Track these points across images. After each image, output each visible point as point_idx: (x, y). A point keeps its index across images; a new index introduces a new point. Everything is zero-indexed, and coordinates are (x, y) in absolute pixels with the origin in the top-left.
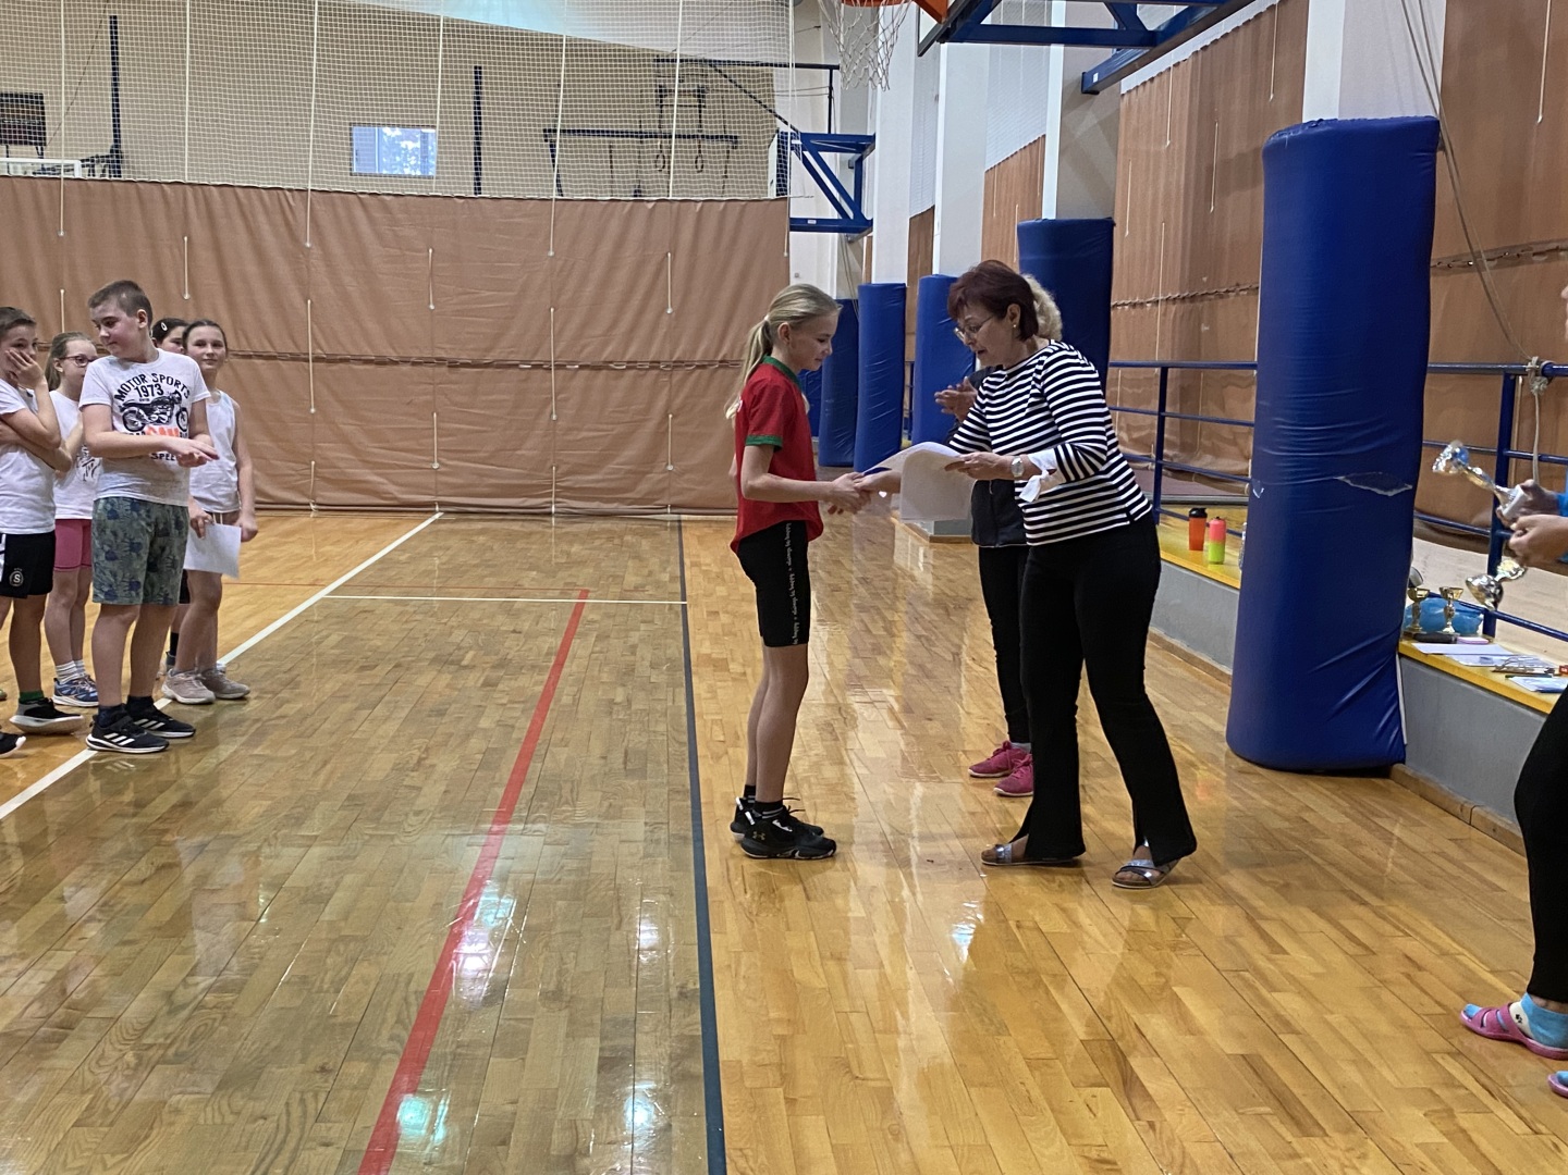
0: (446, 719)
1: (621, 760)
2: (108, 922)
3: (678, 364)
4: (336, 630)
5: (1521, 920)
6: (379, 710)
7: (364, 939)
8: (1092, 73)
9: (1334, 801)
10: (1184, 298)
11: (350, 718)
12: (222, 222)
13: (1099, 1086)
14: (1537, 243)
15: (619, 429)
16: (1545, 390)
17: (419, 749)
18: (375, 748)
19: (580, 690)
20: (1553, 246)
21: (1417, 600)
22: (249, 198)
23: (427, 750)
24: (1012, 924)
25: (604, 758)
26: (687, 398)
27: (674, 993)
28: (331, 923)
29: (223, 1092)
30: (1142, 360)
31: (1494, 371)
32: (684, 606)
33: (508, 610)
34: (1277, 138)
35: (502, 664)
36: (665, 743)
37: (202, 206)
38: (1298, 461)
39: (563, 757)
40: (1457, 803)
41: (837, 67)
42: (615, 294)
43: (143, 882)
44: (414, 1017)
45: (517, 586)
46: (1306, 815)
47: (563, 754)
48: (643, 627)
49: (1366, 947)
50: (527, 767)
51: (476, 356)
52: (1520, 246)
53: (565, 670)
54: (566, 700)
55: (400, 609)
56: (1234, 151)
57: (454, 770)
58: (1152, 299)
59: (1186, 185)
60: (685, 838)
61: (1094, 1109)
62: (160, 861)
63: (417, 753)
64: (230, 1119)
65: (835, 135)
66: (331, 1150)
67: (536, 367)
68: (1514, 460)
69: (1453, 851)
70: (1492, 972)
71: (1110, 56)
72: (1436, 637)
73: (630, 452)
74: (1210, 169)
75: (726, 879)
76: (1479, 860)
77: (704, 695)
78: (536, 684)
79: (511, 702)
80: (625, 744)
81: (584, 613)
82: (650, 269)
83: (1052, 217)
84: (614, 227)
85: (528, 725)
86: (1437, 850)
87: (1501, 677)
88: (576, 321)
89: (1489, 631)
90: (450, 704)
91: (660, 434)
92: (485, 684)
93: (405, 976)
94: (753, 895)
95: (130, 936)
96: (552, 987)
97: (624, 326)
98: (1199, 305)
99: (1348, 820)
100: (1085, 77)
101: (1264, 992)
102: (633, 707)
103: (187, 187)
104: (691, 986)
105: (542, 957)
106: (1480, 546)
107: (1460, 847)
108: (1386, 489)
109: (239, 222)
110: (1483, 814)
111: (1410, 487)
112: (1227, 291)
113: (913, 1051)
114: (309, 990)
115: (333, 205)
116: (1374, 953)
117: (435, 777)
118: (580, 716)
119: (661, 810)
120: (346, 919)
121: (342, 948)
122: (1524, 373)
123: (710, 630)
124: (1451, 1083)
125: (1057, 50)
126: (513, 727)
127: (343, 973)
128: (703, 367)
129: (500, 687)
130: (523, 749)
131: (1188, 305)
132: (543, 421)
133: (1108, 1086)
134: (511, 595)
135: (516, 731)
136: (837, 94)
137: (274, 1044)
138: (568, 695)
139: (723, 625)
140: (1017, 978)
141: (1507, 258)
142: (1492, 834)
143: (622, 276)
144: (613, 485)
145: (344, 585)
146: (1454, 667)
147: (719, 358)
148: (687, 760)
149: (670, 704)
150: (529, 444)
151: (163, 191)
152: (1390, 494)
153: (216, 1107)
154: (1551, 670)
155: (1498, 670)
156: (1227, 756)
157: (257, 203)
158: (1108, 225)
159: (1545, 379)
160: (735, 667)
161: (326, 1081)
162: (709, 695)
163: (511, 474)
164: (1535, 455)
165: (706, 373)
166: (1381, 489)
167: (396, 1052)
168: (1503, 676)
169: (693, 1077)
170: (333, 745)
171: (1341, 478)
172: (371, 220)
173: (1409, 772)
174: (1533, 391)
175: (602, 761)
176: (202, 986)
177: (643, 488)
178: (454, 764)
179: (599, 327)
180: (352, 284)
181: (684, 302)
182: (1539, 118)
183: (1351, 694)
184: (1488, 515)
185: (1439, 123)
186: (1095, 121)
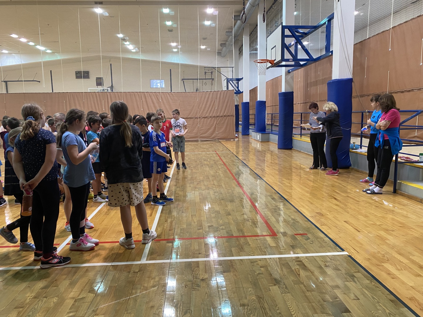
3: (218, 116)
6: (204, 167)
10: (304, 103)
12: (147, 98)
15: (209, 127)
20: (368, 94)
22: (151, 94)
26: (219, 122)
30: (297, 112)
31: (361, 112)
32: (232, 152)
33: (207, 154)
34: (329, 82)
35: (214, 160)
37: (144, 96)
41: (234, 67)
42: (208, 105)
45: (205, 151)
48: (229, 155)
51: (186, 117)
53: (223, 161)
59: (304, 86)
61: (333, 201)
63: (215, 171)
65: (234, 78)
67: (196, 118)
68: (364, 124)
71: (293, 68)
72: (355, 149)
73: (211, 131)
74: (308, 83)
79: (220, 165)
82: (213, 102)
83: (284, 92)
84: (207, 96)
88: (202, 111)
89: (361, 148)
90: (213, 165)
91: (215, 127)
97: (209, 111)
98: (306, 104)
100: (289, 71)
103: (142, 93)
106: (359, 137)
107: (363, 175)
109: (150, 97)
110: (365, 171)
111: (350, 129)
115: (164, 94)
122: (365, 112)
123: (239, 155)
127: (232, 192)
128: (222, 117)
129: (217, 163)
130: (228, 170)
132: (197, 126)
135: (225, 168)
141: (361, 96)
143: (209, 103)
144: (208, 136)
147: (224, 115)
150: (195, 130)
151: (138, 93)
152: (348, 130)
159: (368, 113)
161: (242, 201)
163: (192, 135)
166: (346, 129)
169: (284, 200)
172: (170, 96)
173: (352, 167)
174: (367, 115)
177: (213, 136)
179: (205, 112)
180: (167, 107)
181: (218, 106)
182: (366, 77)
183: (343, 157)
184: (360, 132)
185: (353, 79)
186: (290, 77)
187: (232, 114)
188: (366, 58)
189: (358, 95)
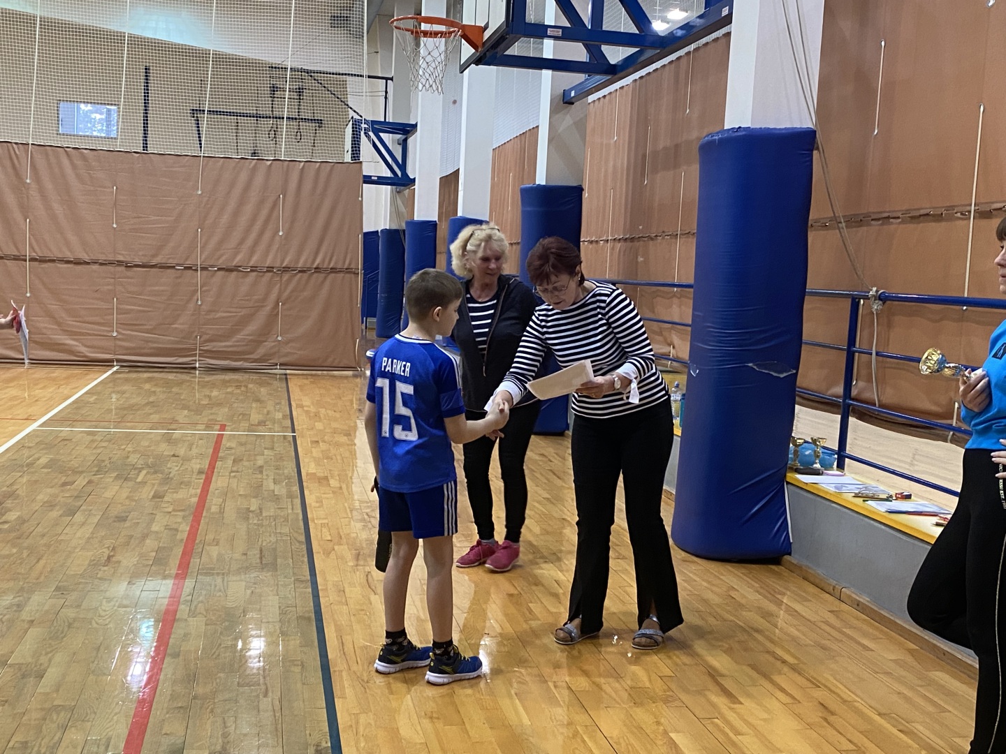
0: (127, 524)
1: (258, 556)
3: (286, 269)
4: (46, 453)
5: (888, 673)
6: (79, 517)
7: (72, 709)
8: (571, 90)
9: (748, 582)
10: (626, 239)
11: (56, 524)
14: (873, 213)
15: (244, 312)
16: (881, 310)
17: (108, 548)
18: (75, 548)
19: (224, 501)
20: (886, 215)
21: (796, 445)
23: (114, 549)
24: (551, 685)
25: (246, 554)
26: (292, 291)
28: (47, 693)
31: (847, 296)
32: (294, 437)
33: (169, 439)
34: (709, 138)
35: (167, 480)
36: (289, 542)
38: (722, 353)
39: (215, 554)
40: (831, 585)
41: (392, 79)
42: (243, 220)
45: (174, 421)
46: (733, 594)
47: (214, 551)
48: (266, 452)
49: (793, 698)
50: (189, 563)
51: (145, 260)
52: (862, 214)
53: (213, 485)
54: (214, 509)
55: (90, 438)
56: (661, 145)
57: (135, 565)
58: (604, 238)
59: (628, 165)
60: (309, 619)
63: (107, 552)
65: (389, 123)
67: (187, 268)
68: (857, 354)
69: (832, 619)
70: (880, 714)
71: (583, 80)
72: (809, 471)
73: (252, 327)
74: (644, 156)
75: (342, 652)
76: (851, 627)
77: (314, 504)
78: (192, 496)
79: (174, 510)
80: (260, 543)
81: (224, 441)
82: (268, 205)
83: (544, 183)
84: (243, 177)
85: (188, 529)
86: (823, 620)
87: (859, 501)
88: (216, 238)
89: (841, 466)
90: (130, 512)
91: (273, 316)
92: (154, 497)
93: (104, 740)
94: (363, 665)
96: (218, 748)
97: (250, 242)
98: (636, 244)
99: (760, 596)
100: (566, 93)
101: (733, 737)
102: (264, 515)
104: (324, 745)
105: (209, 721)
106: (835, 410)
107: (838, 617)
108: (779, 373)
110: (848, 592)
111: (795, 371)
112: (656, 236)
115: (47, 155)
116: (800, 702)
117: (121, 570)
118: (225, 521)
119: (290, 596)
120: (57, 691)
121: (55, 716)
122: (866, 298)
123: (315, 454)
125: (547, 74)
126: (177, 530)
127: (56, 738)
128: (303, 272)
129: (166, 499)
130: (185, 547)
131: (629, 244)
132: (191, 305)
134: (170, 427)
135: (179, 533)
136: (390, 96)
138: (216, 505)
139: (322, 451)
140: (561, 730)
141: (852, 222)
142: (855, 606)
143: (249, 209)
144: (239, 349)
145: (50, 419)
146: (827, 493)
147: (314, 266)
148: (306, 556)
149: (290, 511)
150: (181, 321)
154: (891, 496)
155: (856, 496)
158: (579, 190)
159: (881, 302)
160: (333, 483)
162: (318, 505)
163: (167, 341)
164: (874, 352)
165: (305, 276)
166: (775, 372)
168: (862, 499)
170: (45, 545)
171: (750, 365)
172: (74, 167)
173: (795, 562)
174: (873, 310)
175: (244, 557)
177: (261, 352)
178: (135, 560)
179: (232, 243)
180: (58, 209)
181: (291, 228)
182: (876, 132)
183: (756, 509)
184: (839, 390)
185: (815, 131)
186: (571, 122)
187: (350, 264)
188: (883, 43)
189: (837, 215)
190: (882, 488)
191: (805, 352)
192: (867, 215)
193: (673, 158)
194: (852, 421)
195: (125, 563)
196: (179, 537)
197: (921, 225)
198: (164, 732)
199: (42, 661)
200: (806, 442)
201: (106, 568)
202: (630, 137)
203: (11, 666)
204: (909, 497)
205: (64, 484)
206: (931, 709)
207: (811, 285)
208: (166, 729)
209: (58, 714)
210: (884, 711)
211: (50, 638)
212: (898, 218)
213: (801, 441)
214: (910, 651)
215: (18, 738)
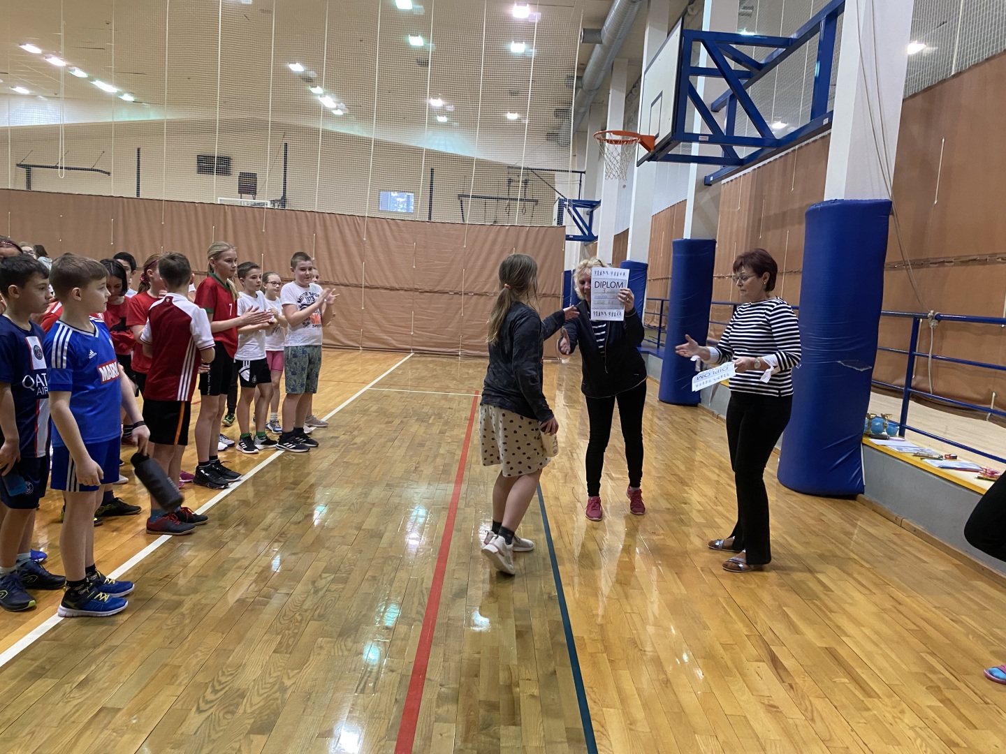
0: (425, 448)
2: (285, 542)
4: (375, 404)
5: (941, 580)
6: (397, 443)
8: (710, 176)
9: (832, 510)
11: (383, 446)
12: (329, 228)
13: (760, 661)
14: (933, 259)
16: (936, 326)
17: (415, 462)
18: (396, 461)
20: (942, 260)
21: (870, 419)
22: (341, 219)
23: (418, 463)
27: (545, 597)
28: (385, 548)
29: (341, 639)
30: (723, 301)
31: (910, 316)
33: (446, 398)
34: (814, 207)
35: (447, 423)
37: (322, 222)
38: (819, 353)
39: (478, 470)
40: (894, 516)
41: (584, 173)
42: (490, 263)
43: (299, 523)
44: (426, 601)
45: (448, 387)
46: (823, 518)
49: (870, 590)
50: (463, 475)
51: (431, 288)
52: (923, 259)
53: (473, 428)
55: (401, 395)
56: (772, 213)
57: (431, 474)
59: (748, 226)
61: (760, 674)
62: (306, 513)
63: (415, 465)
64: (346, 653)
65: (582, 201)
66: (394, 674)
67: (455, 293)
68: (917, 357)
69: (895, 539)
71: (719, 169)
72: (879, 437)
74: (760, 220)
75: (561, 537)
76: (910, 545)
78: (462, 434)
79: (452, 442)
83: (689, 238)
84: (491, 237)
85: (461, 454)
86: (889, 539)
87: (918, 459)
88: (472, 277)
89: (902, 434)
90: (427, 441)
92: (440, 432)
93: (420, 579)
94: (574, 546)
95: (295, 551)
99: (842, 521)
100: (706, 178)
101: (828, 613)
103: (317, 214)
104: (553, 594)
107: (899, 538)
108: (859, 368)
109: (337, 230)
110: (908, 522)
111: (871, 367)
113: (666, 636)
114: (377, 584)
115: (376, 223)
116: (875, 594)
117: (423, 476)
120: (391, 547)
121: (390, 562)
122: (925, 318)
124: (932, 669)
125: (694, 166)
127: (392, 575)
129: (447, 434)
130: (460, 465)
132: (457, 317)
133: (764, 661)
134: (446, 391)
136: (583, 183)
137: (363, 613)
140: (707, 599)
141: (917, 265)
142: (913, 532)
143: (494, 256)
145: (376, 383)
146: (892, 452)
150: (451, 326)
151: (306, 216)
152: (862, 370)
153: (339, 646)
154: (942, 457)
155: (915, 455)
156: (777, 484)
157: (344, 221)
158: (714, 242)
159: (937, 321)
161: (389, 635)
163: (443, 338)
164: (930, 355)
166: (857, 367)
167: (419, 621)
168: (920, 458)
169: (562, 645)
170: (378, 459)
171: (839, 362)
172: (391, 230)
173: (866, 498)
174: (931, 326)
176: (329, 579)
178: (431, 471)
179: (483, 279)
180: (381, 256)
182: (936, 202)
183: (840, 461)
184: (902, 381)
185: (891, 202)
186: (709, 197)
187: (555, 291)
188: (943, 140)
189: (905, 259)
190: (934, 450)
191: (880, 356)
192: (927, 260)
193: (781, 220)
194: (911, 403)
195: (425, 472)
196: (456, 457)
197: (969, 267)
198: (455, 577)
199: (381, 528)
200: (877, 417)
201: (414, 474)
202: (750, 206)
203: (363, 530)
204: (955, 458)
205: (387, 423)
206: (975, 607)
207: (885, 308)
208: (456, 576)
209: (392, 561)
210: (938, 605)
211: (385, 515)
212: (951, 262)
213: (874, 416)
214: (956, 565)
215: (370, 573)
